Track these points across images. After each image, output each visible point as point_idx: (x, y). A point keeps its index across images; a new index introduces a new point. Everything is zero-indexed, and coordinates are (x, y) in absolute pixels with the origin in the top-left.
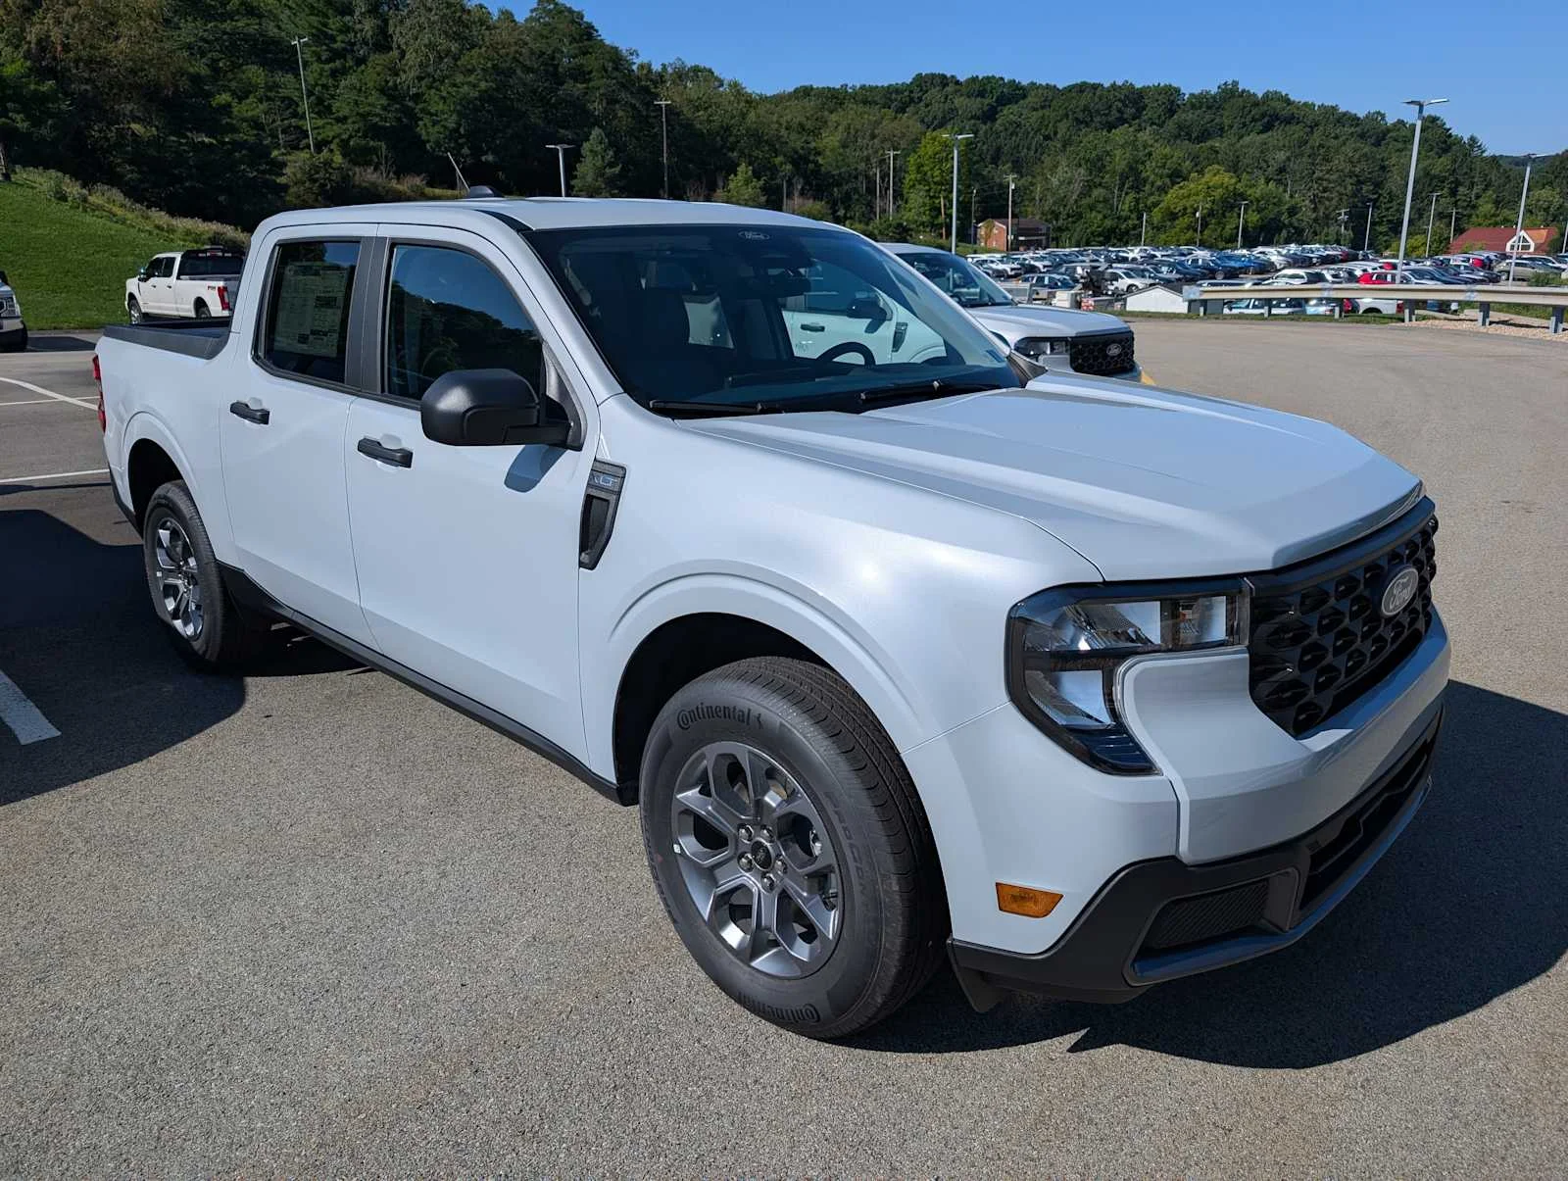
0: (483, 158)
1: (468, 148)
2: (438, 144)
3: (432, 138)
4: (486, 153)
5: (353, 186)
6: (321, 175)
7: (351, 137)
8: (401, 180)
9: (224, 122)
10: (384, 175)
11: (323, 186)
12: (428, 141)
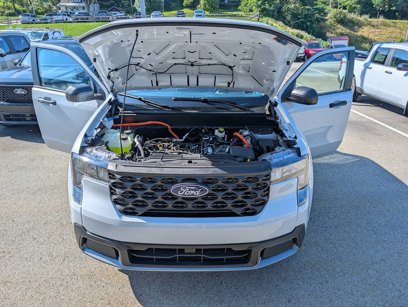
0: (391, 9)
1: (388, 5)
2: (378, 5)
3: (376, 3)
4: (393, 7)
5: (346, 19)
6: (338, 16)
7: (353, 4)
8: (361, 17)
9: (315, 3)
10: (357, 15)
11: (337, 19)
12: (375, 4)
